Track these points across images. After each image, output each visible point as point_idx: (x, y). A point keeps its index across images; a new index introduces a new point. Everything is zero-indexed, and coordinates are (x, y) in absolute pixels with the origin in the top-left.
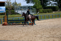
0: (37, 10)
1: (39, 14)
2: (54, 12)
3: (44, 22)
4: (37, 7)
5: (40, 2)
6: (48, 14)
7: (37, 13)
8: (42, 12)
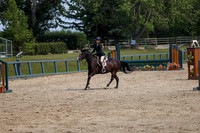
0: (17, 46)
1: (23, 57)
2: (71, 52)
3: (39, 85)
4: (16, 36)
5: (25, 18)
6: (50, 58)
7: (15, 55)
8: (33, 51)
